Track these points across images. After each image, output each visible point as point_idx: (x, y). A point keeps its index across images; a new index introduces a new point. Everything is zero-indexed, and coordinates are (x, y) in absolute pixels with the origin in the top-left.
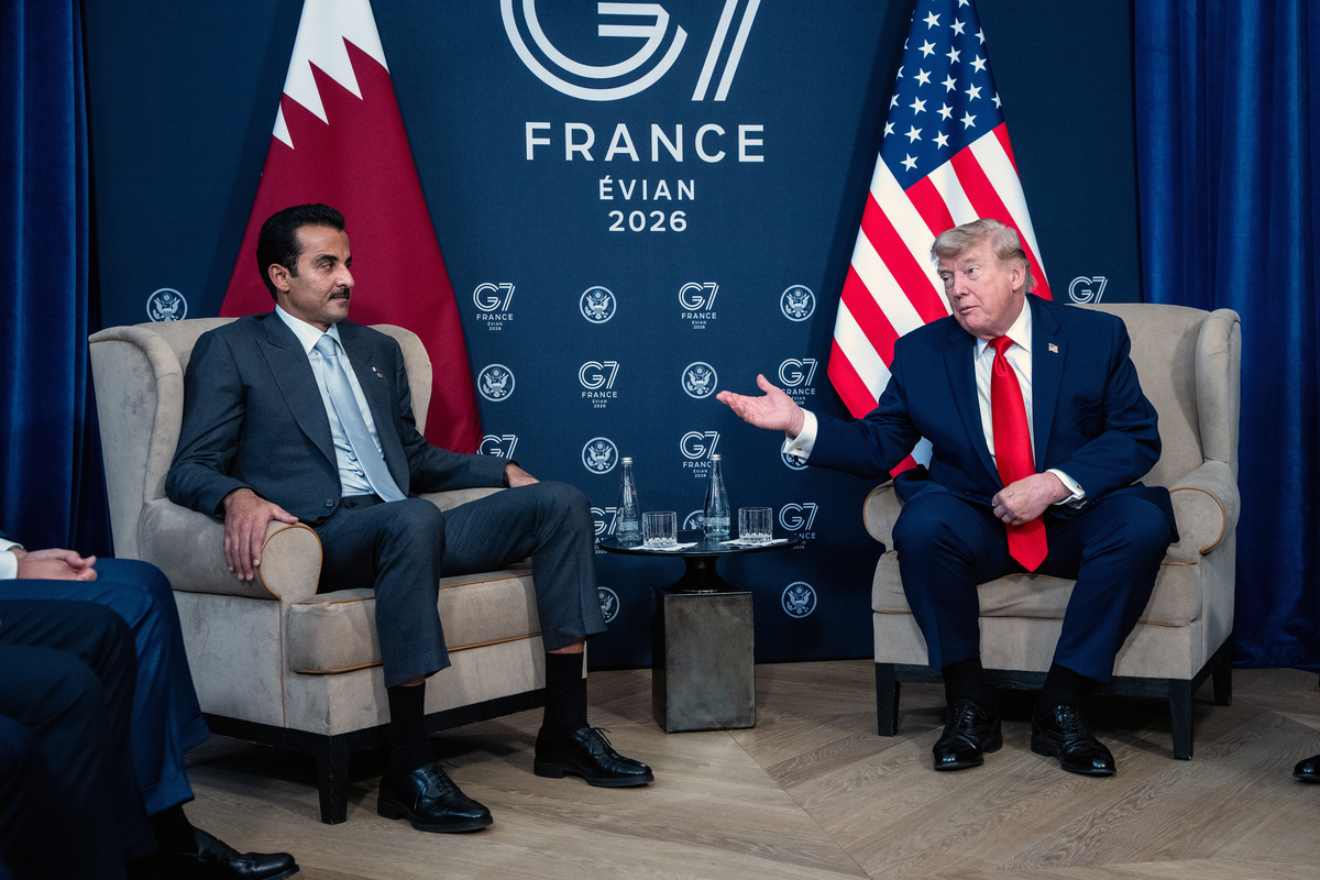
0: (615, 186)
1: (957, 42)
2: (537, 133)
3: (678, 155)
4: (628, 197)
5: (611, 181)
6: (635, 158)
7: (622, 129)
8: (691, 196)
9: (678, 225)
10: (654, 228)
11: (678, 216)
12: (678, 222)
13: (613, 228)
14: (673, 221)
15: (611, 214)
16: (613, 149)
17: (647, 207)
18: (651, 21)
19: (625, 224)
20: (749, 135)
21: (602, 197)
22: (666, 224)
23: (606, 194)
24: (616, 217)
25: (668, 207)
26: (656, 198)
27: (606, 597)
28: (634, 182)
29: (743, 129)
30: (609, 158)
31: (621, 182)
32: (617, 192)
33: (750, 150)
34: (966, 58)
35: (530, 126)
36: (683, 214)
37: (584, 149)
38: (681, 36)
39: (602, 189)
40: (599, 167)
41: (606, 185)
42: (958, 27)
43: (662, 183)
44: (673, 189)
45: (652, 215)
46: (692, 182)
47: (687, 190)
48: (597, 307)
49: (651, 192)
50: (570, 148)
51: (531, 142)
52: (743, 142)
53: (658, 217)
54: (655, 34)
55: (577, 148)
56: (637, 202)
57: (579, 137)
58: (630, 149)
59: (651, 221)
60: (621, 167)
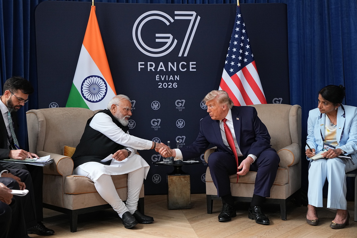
0: (160, 77)
1: (242, 41)
2: (141, 65)
3: (175, 69)
4: (163, 79)
5: (159, 76)
6: (165, 70)
7: (161, 63)
8: (178, 79)
9: (175, 86)
10: (169, 87)
11: (175, 84)
12: (175, 85)
13: (159, 87)
14: (174, 85)
15: (159, 84)
16: (159, 68)
17: (168, 82)
18: (168, 38)
19: (162, 86)
20: (192, 64)
21: (157, 80)
22: (172, 86)
23: (158, 79)
24: (160, 84)
25: (172, 82)
26: (170, 80)
27: (158, 177)
28: (164, 76)
29: (191, 63)
30: (158, 70)
31: (161, 76)
32: (160, 78)
33: (192, 68)
34: (245, 45)
35: (139, 63)
36: (176, 84)
37: (152, 68)
38: (176, 41)
39: (157, 78)
40: (156, 72)
41: (158, 77)
42: (243, 38)
43: (171, 76)
44: (174, 78)
45: (169, 84)
46: (178, 76)
47: (177, 78)
48: (155, 106)
49: (169, 78)
50: (149, 68)
51: (140, 67)
52: (191, 66)
53: (170, 84)
54: (169, 41)
55: (151, 68)
56: (165, 81)
57: (151, 65)
58: (164, 68)
59: (168, 85)
60: (161, 72)
